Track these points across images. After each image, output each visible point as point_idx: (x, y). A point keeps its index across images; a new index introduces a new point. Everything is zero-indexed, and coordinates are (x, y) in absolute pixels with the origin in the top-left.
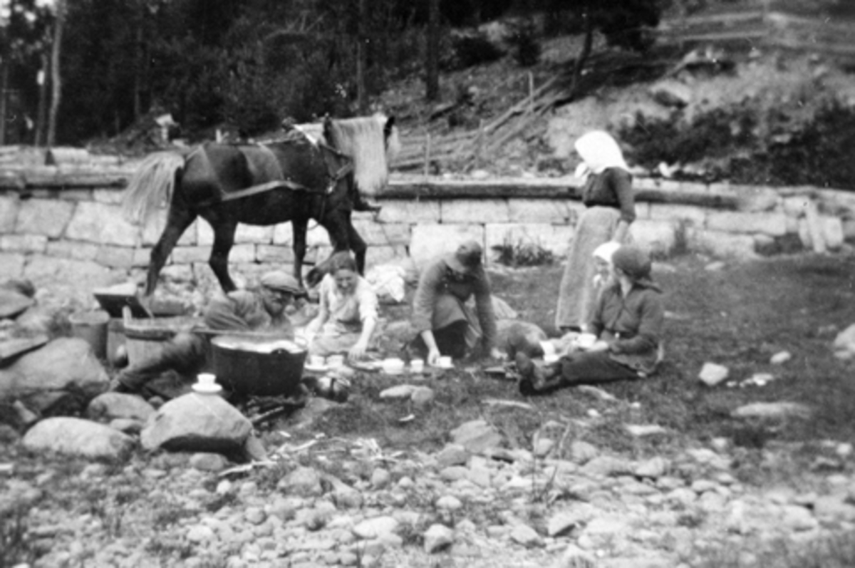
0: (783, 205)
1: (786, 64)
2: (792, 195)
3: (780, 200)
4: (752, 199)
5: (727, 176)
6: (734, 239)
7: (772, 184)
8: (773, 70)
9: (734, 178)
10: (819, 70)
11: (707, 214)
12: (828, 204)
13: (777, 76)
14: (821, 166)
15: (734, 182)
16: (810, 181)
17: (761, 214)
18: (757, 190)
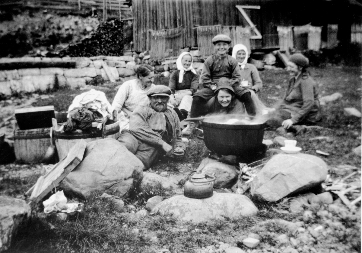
0: (93, 64)
1: (34, 14)
2: (95, 60)
3: (91, 62)
4: (81, 63)
5: (68, 54)
6: (77, 80)
7: (87, 56)
8: (28, 17)
9: (71, 54)
10: (48, 16)
11: (64, 71)
12: (110, 62)
13: (30, 19)
14: (104, 47)
15: (71, 56)
16: (101, 53)
17: (85, 68)
18: (82, 58)
